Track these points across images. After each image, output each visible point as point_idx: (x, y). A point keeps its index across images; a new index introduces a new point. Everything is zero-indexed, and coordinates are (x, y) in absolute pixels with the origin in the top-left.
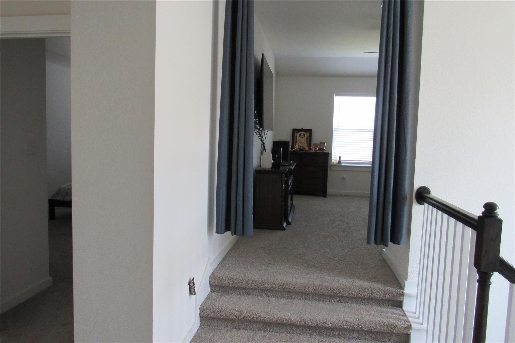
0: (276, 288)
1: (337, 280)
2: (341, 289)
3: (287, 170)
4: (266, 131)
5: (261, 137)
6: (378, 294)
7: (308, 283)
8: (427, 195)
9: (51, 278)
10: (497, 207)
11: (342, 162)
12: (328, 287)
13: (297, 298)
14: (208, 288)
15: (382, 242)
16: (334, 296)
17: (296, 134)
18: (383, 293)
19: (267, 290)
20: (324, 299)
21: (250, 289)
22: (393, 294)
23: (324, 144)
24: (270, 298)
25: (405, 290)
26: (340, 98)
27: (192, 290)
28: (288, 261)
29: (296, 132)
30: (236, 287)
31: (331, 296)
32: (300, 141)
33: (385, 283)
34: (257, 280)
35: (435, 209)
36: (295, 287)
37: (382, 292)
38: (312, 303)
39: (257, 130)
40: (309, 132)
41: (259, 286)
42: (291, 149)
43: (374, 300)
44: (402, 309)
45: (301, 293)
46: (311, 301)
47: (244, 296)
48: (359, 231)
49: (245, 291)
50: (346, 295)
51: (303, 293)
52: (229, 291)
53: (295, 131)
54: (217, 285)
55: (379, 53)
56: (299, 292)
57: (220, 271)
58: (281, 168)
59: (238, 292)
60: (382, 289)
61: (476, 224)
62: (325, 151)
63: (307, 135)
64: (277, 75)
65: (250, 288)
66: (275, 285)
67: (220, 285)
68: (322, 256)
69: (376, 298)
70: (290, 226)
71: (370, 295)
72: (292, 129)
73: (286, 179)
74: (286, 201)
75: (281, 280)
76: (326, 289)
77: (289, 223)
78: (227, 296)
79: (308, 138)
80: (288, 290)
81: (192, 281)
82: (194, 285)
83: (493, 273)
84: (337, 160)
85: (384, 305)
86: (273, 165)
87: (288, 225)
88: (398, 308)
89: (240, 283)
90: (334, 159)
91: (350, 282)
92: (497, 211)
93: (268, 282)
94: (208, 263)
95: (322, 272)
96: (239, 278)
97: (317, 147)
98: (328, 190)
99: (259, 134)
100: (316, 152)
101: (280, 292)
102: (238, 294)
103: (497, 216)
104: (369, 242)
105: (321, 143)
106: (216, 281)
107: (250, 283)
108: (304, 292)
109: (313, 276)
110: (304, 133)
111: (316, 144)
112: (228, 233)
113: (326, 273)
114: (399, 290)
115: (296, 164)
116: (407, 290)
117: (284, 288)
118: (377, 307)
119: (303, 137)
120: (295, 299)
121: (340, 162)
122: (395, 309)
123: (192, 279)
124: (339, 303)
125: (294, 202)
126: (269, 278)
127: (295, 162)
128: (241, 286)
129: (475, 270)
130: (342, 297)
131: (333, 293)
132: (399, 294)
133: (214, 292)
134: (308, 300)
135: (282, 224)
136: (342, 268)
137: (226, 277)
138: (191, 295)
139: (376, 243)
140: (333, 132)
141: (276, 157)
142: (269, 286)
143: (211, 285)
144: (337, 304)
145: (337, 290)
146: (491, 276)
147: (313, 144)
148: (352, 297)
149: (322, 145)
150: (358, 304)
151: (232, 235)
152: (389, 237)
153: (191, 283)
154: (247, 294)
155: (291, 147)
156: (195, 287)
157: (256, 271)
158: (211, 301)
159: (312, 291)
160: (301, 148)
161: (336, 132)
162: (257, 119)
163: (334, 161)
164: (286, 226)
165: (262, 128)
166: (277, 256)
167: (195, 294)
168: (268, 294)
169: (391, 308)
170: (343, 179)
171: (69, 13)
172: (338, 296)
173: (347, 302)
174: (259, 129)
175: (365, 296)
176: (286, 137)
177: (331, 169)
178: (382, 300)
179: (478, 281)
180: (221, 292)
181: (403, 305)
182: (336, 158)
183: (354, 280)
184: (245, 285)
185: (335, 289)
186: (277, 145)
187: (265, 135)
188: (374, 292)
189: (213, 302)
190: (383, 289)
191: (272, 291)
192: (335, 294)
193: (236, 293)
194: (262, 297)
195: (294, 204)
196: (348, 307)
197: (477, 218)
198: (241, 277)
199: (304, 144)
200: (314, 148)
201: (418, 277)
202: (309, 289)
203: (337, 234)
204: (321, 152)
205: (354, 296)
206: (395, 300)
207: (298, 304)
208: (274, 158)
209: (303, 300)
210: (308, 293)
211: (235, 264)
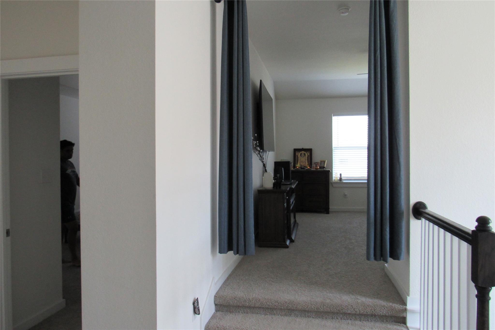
0: (279, 307)
1: (339, 297)
2: (344, 306)
3: (288, 189)
4: (268, 152)
5: (262, 159)
6: (381, 310)
7: (310, 301)
8: (424, 211)
9: (64, 300)
10: (490, 221)
11: (342, 179)
12: (331, 304)
13: (300, 316)
14: (213, 307)
15: (382, 258)
16: (337, 313)
17: (297, 154)
18: (386, 309)
19: (271, 308)
20: (327, 316)
21: (254, 308)
22: (396, 310)
23: (324, 162)
24: (273, 316)
25: (407, 306)
26: (338, 117)
27: (196, 310)
28: (291, 279)
29: (297, 152)
30: (240, 306)
31: (333, 313)
32: (301, 160)
33: (387, 299)
34: (260, 298)
35: (431, 224)
36: (298, 305)
37: (384, 308)
38: (315, 321)
39: (258, 152)
40: (309, 152)
41: (263, 304)
42: (293, 168)
43: (377, 317)
44: (406, 326)
45: (304, 311)
46: (314, 318)
47: (248, 314)
48: (362, 247)
49: (249, 310)
50: (348, 312)
51: (305, 311)
52: (234, 310)
53: (296, 150)
54: (221, 305)
55: (368, 74)
56: (302, 310)
57: (224, 290)
58: (283, 188)
59: (242, 311)
60: (384, 305)
61: (470, 238)
62: (326, 169)
63: (307, 154)
64: (277, 98)
65: (254, 306)
66: (279, 303)
67: (224, 304)
68: (324, 273)
69: (379, 314)
70: (293, 243)
71: (373, 311)
72: (293, 149)
73: (287, 198)
74: (289, 220)
75: (284, 298)
76: (328, 306)
77: (292, 241)
78: (231, 315)
79: (309, 157)
80: (291, 308)
81: (196, 301)
82: (198, 305)
83: (491, 288)
84: (338, 177)
85: (387, 321)
86: (274, 184)
87: (292, 243)
88: (402, 324)
89: (244, 302)
90: (335, 176)
91: (352, 298)
92: (491, 225)
93: (270, 300)
94: (212, 283)
95: (325, 289)
96: (242, 296)
97: (318, 165)
98: (330, 207)
99: (260, 155)
100: (316, 170)
101: (283, 311)
102: (242, 313)
103: (491, 230)
104: (368, 258)
105: (321, 162)
106: (220, 300)
107: (254, 301)
108: (307, 309)
109: (315, 293)
110: (305, 152)
111: (317, 163)
112: (231, 253)
113: (328, 290)
114: (401, 306)
115: (297, 182)
116: (409, 306)
117: (287, 306)
118: (381, 324)
119: (304, 157)
120: (298, 317)
121: (341, 179)
122: (399, 325)
123: (196, 298)
124: (343, 320)
125: (296, 219)
126: (272, 296)
127: (297, 181)
128: (245, 305)
129: (473, 285)
130: (345, 314)
131: (335, 310)
132: (402, 310)
133: (219, 311)
134: (311, 318)
135: (285, 242)
136: (345, 284)
137: (230, 296)
138: (196, 315)
139: (376, 259)
140: (333, 150)
141: (278, 176)
142: (272, 304)
143: (216, 305)
144: (340, 321)
145: (339, 307)
146: (490, 291)
147: (314, 162)
148: (355, 314)
149: (323, 163)
150: (361, 321)
151: (235, 255)
152: (388, 253)
153: (196, 303)
154: (251, 313)
155: (292, 166)
156: (199, 307)
157: (259, 289)
158: (216, 321)
159: (315, 309)
160: (303, 167)
161: (335, 150)
162: (258, 142)
163: (335, 178)
164: (289, 244)
165: (262, 150)
166: (280, 274)
167: (199, 314)
168: (271, 312)
169: (395, 325)
170: (345, 195)
171: (77, 53)
172: (341, 313)
173: (351, 319)
174: (259, 151)
175: (368, 313)
176: (287, 157)
177: (333, 186)
178: (386, 316)
179: (477, 296)
180: (226, 311)
181: (407, 321)
182: (337, 175)
183: (356, 297)
184: (249, 304)
185: (337, 306)
186: (278, 165)
187: (267, 156)
188: (377, 309)
189: (218, 321)
190: (386, 306)
191: (276, 309)
192: (338, 312)
193: (241, 312)
194: (266, 316)
195: (297, 222)
196: (351, 324)
197: (470, 232)
198: (244, 296)
199: (305, 163)
200: (315, 166)
201: (420, 292)
202: (312, 307)
203: (340, 251)
204: (322, 170)
205: (357, 313)
206: (399, 317)
207: (301, 322)
208: (276, 178)
209: (307, 318)
210: (311, 311)
211: (239, 283)
